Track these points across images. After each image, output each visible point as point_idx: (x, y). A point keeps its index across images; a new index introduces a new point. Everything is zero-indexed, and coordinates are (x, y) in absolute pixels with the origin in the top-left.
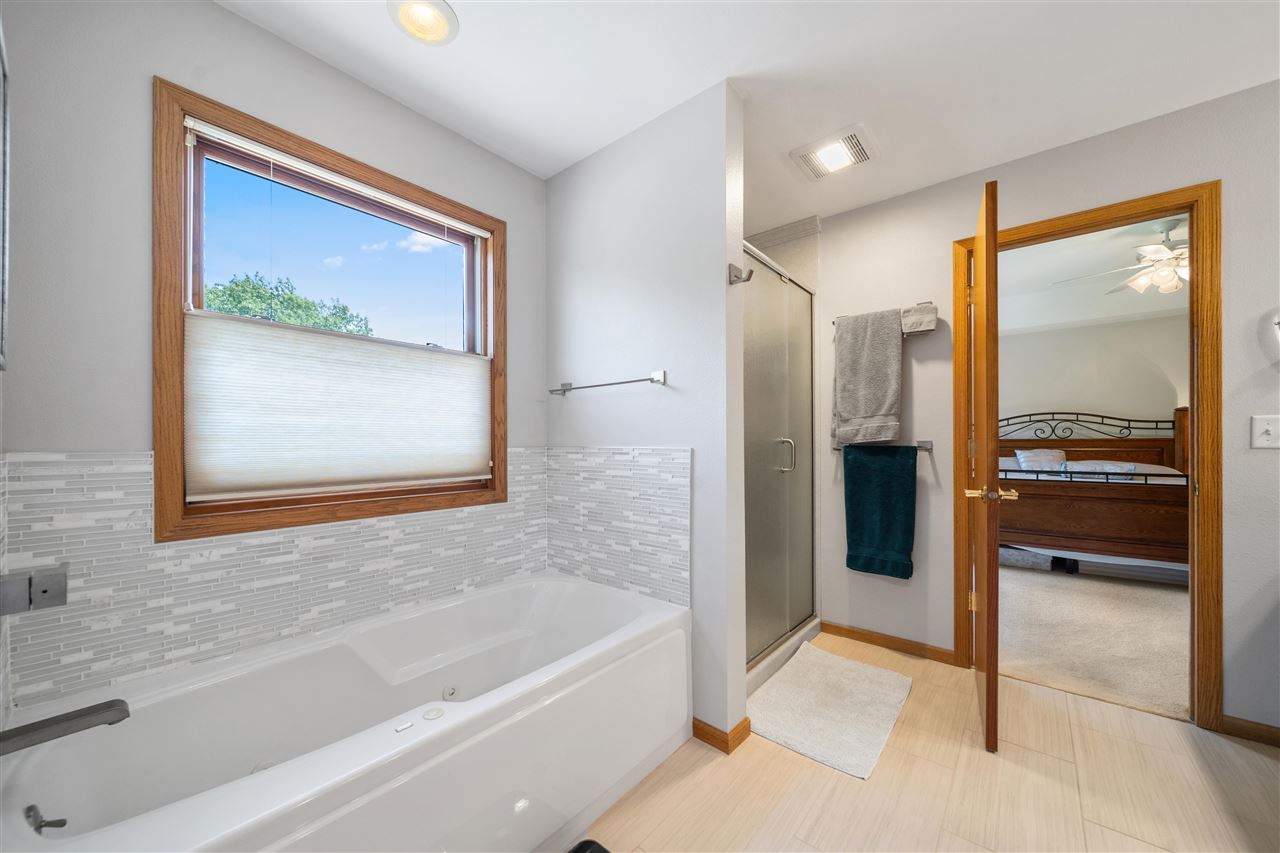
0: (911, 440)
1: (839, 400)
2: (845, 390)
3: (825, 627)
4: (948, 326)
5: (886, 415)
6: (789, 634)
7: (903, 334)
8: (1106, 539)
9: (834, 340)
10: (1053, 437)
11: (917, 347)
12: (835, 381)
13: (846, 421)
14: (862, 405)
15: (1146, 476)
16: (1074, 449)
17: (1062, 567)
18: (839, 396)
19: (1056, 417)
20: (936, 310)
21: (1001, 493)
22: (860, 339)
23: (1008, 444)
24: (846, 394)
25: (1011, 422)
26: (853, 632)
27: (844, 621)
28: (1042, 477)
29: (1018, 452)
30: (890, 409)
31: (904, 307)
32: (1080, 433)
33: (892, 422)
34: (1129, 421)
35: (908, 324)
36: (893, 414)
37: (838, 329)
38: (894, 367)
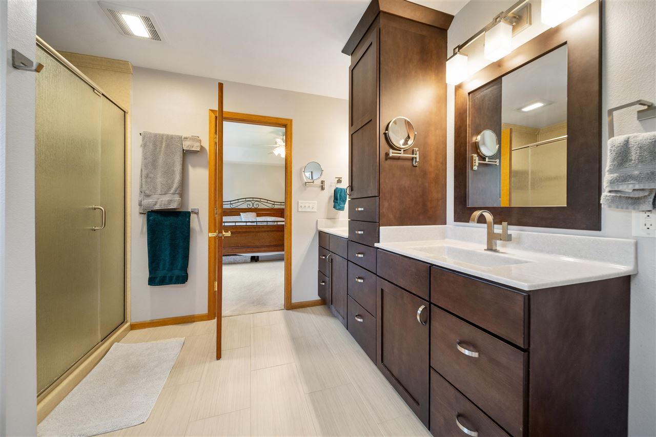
0: (188, 208)
1: (143, 183)
2: (148, 177)
3: (133, 327)
4: (206, 151)
5: (173, 194)
6: (101, 343)
7: (183, 150)
8: (267, 246)
9: (141, 146)
10: (253, 207)
11: (191, 159)
12: (142, 170)
13: (148, 196)
14: (159, 187)
15: (277, 222)
16: (259, 212)
17: (255, 259)
18: (144, 180)
19: (254, 199)
20: (200, 141)
21: (224, 233)
22: (158, 148)
23: (238, 210)
24: (149, 180)
25: (239, 201)
26: (153, 323)
27: (148, 318)
28: (248, 224)
29: (241, 214)
30: (176, 191)
31: (184, 135)
32: (261, 206)
33: (177, 198)
34: (274, 202)
35: (187, 145)
36: (177, 194)
37: (144, 138)
38: (178, 168)
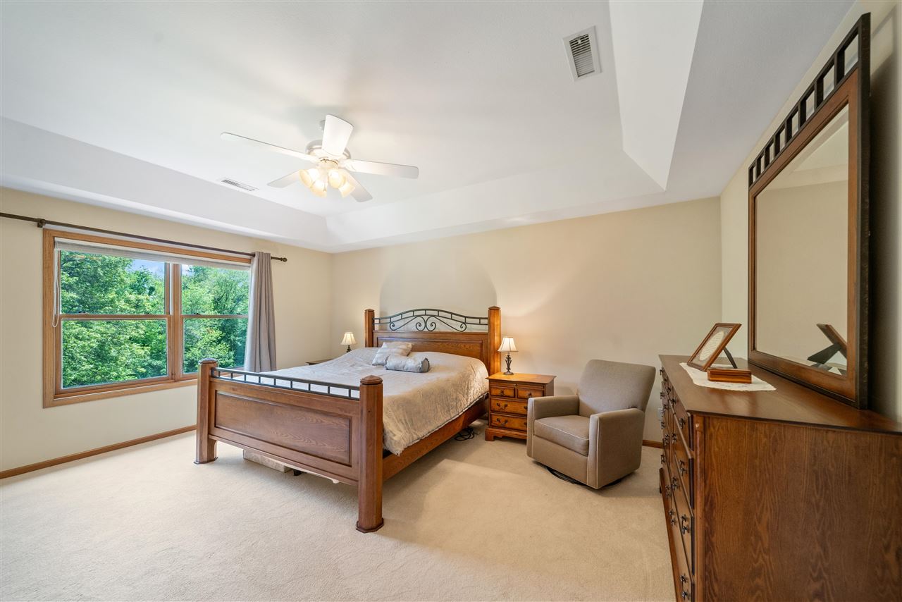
10: (426, 330)
19: (428, 312)
32: (439, 327)
34: (465, 317)
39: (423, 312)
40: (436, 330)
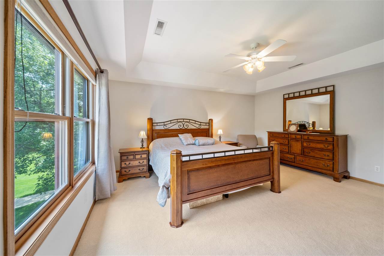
10: (184, 128)
15: (235, 151)
19: (185, 120)
34: (201, 123)
39: (182, 120)
40: (188, 128)
